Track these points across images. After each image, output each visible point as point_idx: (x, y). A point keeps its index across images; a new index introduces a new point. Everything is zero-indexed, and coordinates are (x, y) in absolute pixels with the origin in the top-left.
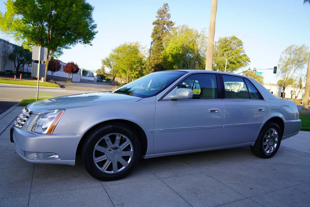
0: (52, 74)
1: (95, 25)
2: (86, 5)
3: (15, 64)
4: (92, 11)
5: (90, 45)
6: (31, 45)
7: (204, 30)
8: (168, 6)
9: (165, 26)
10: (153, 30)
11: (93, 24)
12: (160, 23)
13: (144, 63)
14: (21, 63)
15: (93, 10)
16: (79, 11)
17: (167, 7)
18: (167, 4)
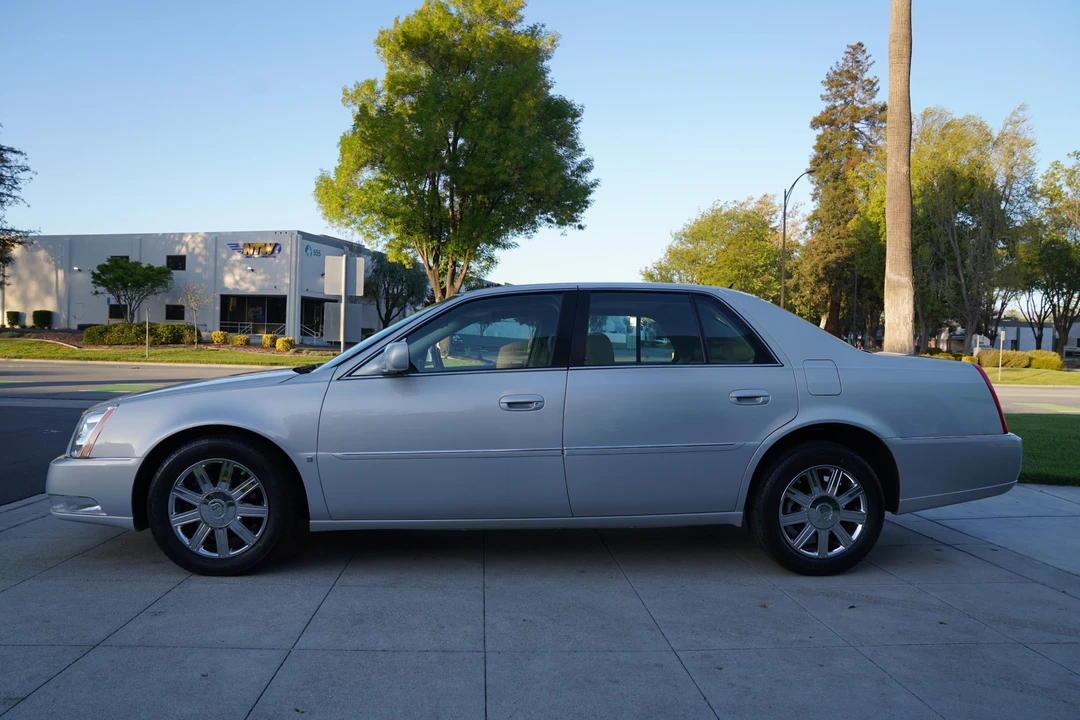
0: (482, 331)
1: (588, 161)
2: (556, 103)
3: (378, 309)
4: (577, 119)
5: (577, 229)
6: (409, 248)
7: (1020, 114)
8: (864, 51)
9: (861, 126)
10: (814, 147)
11: (579, 160)
12: (840, 118)
13: (791, 269)
14: (393, 306)
15: (578, 116)
16: (530, 125)
17: (860, 57)
18: (860, 45)
